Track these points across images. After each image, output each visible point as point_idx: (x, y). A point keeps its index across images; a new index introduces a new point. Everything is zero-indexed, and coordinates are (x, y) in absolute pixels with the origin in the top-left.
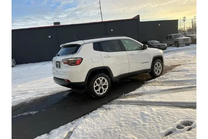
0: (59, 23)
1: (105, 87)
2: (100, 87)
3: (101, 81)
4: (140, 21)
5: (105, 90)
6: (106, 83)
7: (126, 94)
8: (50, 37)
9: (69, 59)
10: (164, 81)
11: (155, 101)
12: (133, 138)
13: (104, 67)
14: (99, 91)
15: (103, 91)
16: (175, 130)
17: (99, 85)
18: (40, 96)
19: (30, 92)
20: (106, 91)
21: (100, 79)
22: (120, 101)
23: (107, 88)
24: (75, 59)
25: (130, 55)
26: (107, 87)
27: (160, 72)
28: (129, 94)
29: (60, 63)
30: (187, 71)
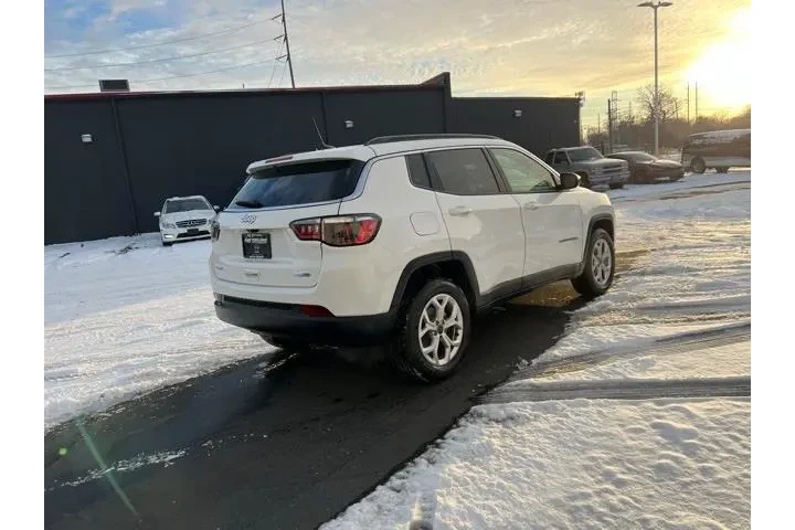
0: (123, 84)
1: (451, 332)
2: (438, 335)
3: (441, 309)
4: (453, 95)
5: (452, 347)
6: (456, 319)
7: (534, 362)
8: (87, 138)
9: (327, 221)
10: (640, 308)
11: (670, 378)
12: (710, 526)
13: (452, 252)
14: (436, 352)
15: (448, 350)
17: (435, 328)
18: (148, 384)
19: (80, 369)
20: (456, 349)
21: (438, 304)
22: (532, 385)
23: (459, 339)
24: (349, 220)
25: (526, 209)
26: (460, 332)
28: (543, 357)
29: (268, 236)
30: (689, 270)
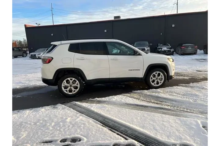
0: (119, 17)
3: (71, 81)
6: (77, 85)
8: (106, 31)
10: (149, 95)
13: (74, 68)
14: (68, 91)
15: (73, 91)
16: (56, 141)
17: (69, 85)
20: (76, 92)
21: (70, 80)
23: (78, 90)
25: (111, 60)
27: (160, 84)
